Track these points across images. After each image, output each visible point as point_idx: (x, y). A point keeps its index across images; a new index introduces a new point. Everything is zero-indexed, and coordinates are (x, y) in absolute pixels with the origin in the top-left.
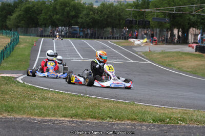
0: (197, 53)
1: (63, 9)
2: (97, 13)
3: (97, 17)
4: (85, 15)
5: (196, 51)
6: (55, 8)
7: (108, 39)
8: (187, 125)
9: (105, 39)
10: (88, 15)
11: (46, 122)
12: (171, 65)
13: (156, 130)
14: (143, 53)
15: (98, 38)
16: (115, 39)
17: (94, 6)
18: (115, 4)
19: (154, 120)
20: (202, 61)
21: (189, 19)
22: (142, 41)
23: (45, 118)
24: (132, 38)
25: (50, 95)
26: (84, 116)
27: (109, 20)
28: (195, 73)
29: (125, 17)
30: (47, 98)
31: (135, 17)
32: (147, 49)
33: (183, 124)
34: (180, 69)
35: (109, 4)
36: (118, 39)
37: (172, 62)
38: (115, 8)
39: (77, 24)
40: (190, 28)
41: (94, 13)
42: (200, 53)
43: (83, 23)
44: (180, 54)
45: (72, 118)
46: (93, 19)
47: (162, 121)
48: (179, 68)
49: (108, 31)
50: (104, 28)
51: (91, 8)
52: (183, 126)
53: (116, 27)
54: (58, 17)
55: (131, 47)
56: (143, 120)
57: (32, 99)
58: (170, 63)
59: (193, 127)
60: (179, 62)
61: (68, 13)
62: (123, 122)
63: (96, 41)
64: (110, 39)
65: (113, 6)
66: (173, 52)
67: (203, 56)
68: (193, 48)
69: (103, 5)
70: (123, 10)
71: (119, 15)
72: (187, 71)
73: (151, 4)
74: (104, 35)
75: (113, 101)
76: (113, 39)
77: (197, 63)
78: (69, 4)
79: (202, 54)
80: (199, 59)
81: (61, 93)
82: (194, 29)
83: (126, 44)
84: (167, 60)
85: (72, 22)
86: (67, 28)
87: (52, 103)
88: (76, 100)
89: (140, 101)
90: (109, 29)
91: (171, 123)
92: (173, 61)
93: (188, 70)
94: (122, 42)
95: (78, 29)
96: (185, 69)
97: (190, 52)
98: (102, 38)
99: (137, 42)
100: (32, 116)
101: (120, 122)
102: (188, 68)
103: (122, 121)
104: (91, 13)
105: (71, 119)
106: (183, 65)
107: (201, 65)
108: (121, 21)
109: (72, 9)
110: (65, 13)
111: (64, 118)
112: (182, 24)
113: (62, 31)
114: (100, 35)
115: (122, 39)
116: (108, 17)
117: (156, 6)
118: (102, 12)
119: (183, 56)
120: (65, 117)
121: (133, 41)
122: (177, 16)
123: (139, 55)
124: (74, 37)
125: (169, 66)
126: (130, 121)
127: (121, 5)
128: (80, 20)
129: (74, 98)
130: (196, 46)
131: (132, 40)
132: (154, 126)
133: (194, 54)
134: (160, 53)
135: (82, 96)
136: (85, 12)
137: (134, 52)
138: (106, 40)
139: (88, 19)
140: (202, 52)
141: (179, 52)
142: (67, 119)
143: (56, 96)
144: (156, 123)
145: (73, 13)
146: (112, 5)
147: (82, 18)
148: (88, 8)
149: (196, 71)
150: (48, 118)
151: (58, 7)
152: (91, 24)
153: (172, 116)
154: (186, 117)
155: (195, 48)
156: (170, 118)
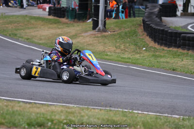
0: (51, 17)
5: (49, 15)
12: (16, 35)
20: (59, 28)
34: (29, 41)
37: (16, 30)
42: (56, 18)
44: (28, 19)
48: (28, 39)
58: (15, 32)
60: (28, 31)
66: (18, 16)
67: (59, 22)
68: (44, 9)
72: (40, 44)
79: (58, 18)
80: (55, 26)
84: (10, 27)
92: (18, 29)
93: (41, 42)
96: (36, 41)
97: (41, 16)
102: (41, 39)
106: (33, 34)
119: (32, 21)
125: (13, 36)
130: (50, 8)
133: (47, 19)
140: (58, 17)
141: (26, 16)
153: (53, 117)
154: (73, 119)
155: (47, 10)
156: (52, 121)
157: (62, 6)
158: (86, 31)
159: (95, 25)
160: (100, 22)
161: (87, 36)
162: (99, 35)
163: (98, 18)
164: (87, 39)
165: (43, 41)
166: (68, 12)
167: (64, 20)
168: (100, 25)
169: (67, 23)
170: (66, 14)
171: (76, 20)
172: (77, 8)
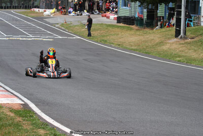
5: (119, 23)
37: (103, 37)
42: (125, 25)
44: (105, 26)
48: (119, 45)
68: (108, 17)
79: (128, 26)
83: (33, 15)
93: (133, 48)
102: (132, 46)
119: (110, 29)
125: (104, 42)
131: (37, 10)
160: (182, 31)
161: (173, 43)
163: (180, 28)
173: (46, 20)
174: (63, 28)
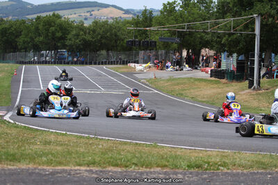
0: (213, 79)
1: (47, 30)
2: (89, 33)
3: (88, 38)
4: (74, 35)
5: (211, 77)
6: (37, 29)
7: (102, 64)
8: (229, 171)
9: (99, 64)
10: (78, 35)
11: (60, 173)
12: (182, 94)
13: (195, 178)
14: (148, 81)
15: (91, 64)
16: (112, 64)
17: (85, 25)
18: (110, 21)
19: (188, 166)
20: (220, 88)
21: (201, 38)
22: (144, 65)
23: (57, 168)
24: (132, 62)
25: (52, 138)
26: (104, 163)
27: (103, 41)
28: (213, 104)
29: (122, 37)
30: (50, 142)
31: (136, 37)
32: (151, 76)
33: (225, 170)
35: (103, 22)
36: (114, 64)
37: (183, 90)
38: (111, 27)
39: (64, 46)
40: (201, 48)
41: (85, 33)
42: (216, 79)
43: (71, 46)
45: (88, 166)
46: (84, 40)
47: (199, 166)
49: (102, 54)
50: (97, 51)
51: (81, 28)
52: (227, 173)
53: (111, 50)
54: (41, 39)
55: (131, 73)
56: (176, 166)
57: (33, 143)
58: (182, 92)
59: (238, 174)
60: (192, 91)
61: (53, 33)
62: (152, 170)
63: (88, 67)
64: (106, 64)
65: (108, 25)
66: (184, 78)
67: (220, 83)
68: (207, 72)
69: (96, 23)
70: (120, 29)
71: (116, 36)
72: (203, 102)
73: (153, 20)
74: (98, 59)
75: (130, 143)
76: (109, 64)
77: (215, 91)
78: (54, 22)
79: (218, 80)
80: (216, 86)
81: (65, 135)
82: (207, 50)
83: (124, 70)
84: (177, 88)
85: (59, 44)
86: (53, 52)
87: (59, 148)
88: (86, 143)
89: (162, 142)
90: (104, 52)
91: (210, 169)
92: (185, 90)
93: (204, 100)
94: (120, 68)
95: (66, 54)
96: (199, 99)
97: (204, 78)
98: (95, 64)
99: (139, 67)
100: (40, 165)
101: (148, 170)
102: (204, 98)
103: (150, 168)
104: (82, 33)
105: (88, 169)
106: (197, 93)
107: (219, 94)
108: (118, 42)
109: (58, 29)
110: (50, 34)
111: (78, 168)
112: (193, 44)
113: (47, 56)
114: (93, 60)
115: (120, 64)
116: (101, 38)
117: (160, 24)
118: (94, 31)
119: (196, 83)
120: (80, 165)
121: (133, 66)
122: (186, 34)
123: (142, 83)
124: (61, 63)
125: (180, 95)
126: (160, 168)
127: (117, 23)
128: (68, 43)
129: (82, 140)
130: (211, 70)
132: (191, 173)
133: (209, 80)
134: (168, 80)
135: (91, 138)
136: (74, 32)
137: (136, 79)
138: (101, 66)
139: (77, 41)
140: (218, 78)
141: (191, 78)
142: (83, 168)
143: (60, 138)
144: (192, 170)
145: (59, 34)
146: (106, 23)
147: (70, 39)
148: (77, 27)
149: (213, 100)
150: (60, 168)
151: (40, 27)
152: (82, 47)
153: (210, 160)
154: (227, 161)
155: (209, 73)
156: (208, 163)
157: (222, 68)
158: (243, 90)
159: (251, 84)
160: (255, 82)
161: (244, 94)
162: (254, 93)
163: (253, 78)
164: (244, 97)
165: (206, 100)
166: (227, 74)
167: (224, 81)
168: (255, 84)
169: (226, 83)
170: (226, 76)
171: (234, 81)
172: (235, 70)
173: (136, 75)
174: (147, 83)
